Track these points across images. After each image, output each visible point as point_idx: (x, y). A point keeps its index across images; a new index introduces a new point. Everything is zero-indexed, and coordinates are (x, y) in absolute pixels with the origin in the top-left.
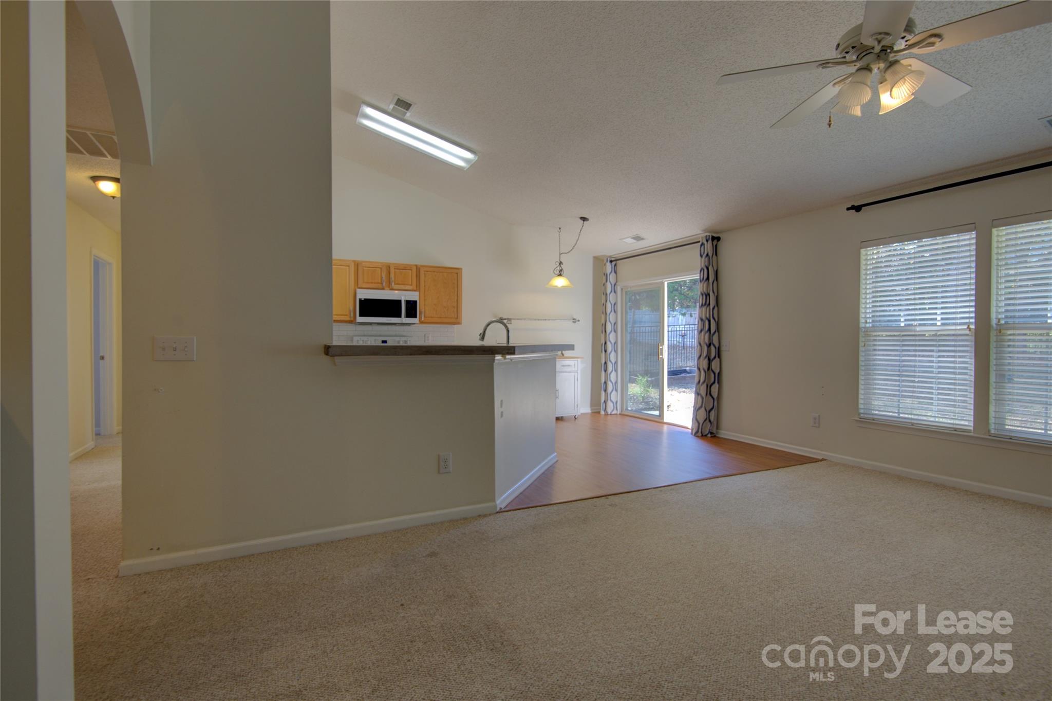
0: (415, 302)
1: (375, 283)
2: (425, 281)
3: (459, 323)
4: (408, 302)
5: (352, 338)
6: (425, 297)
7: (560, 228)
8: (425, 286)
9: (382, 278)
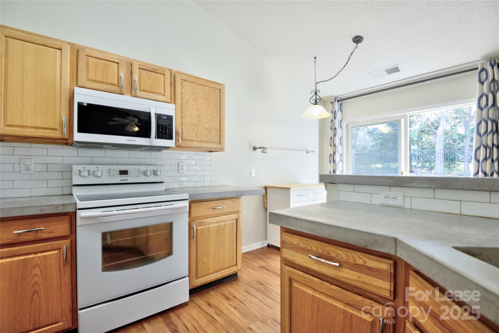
0: (170, 118)
1: (107, 83)
2: (182, 93)
3: (222, 150)
4: (159, 117)
6: (182, 113)
7: (315, 58)
8: (182, 99)
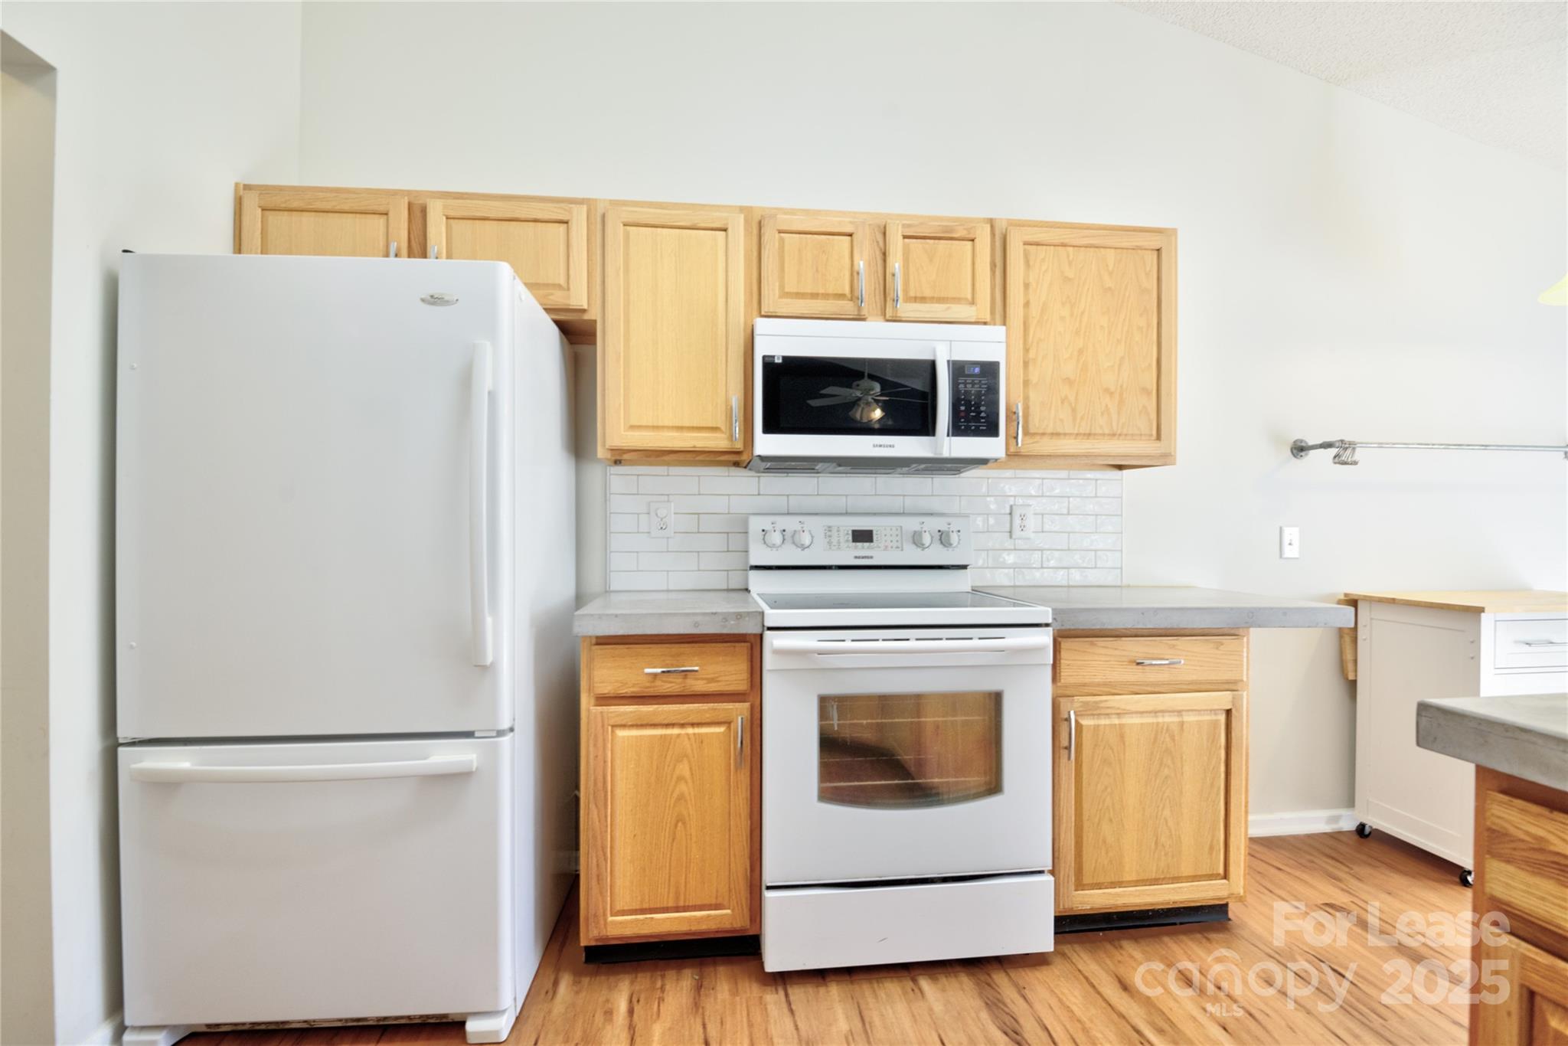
0: (990, 370)
1: (826, 296)
2: (1027, 286)
3: (1166, 459)
4: (958, 369)
5: (746, 523)
6: (1026, 350)
8: (1027, 304)
9: (854, 274)
